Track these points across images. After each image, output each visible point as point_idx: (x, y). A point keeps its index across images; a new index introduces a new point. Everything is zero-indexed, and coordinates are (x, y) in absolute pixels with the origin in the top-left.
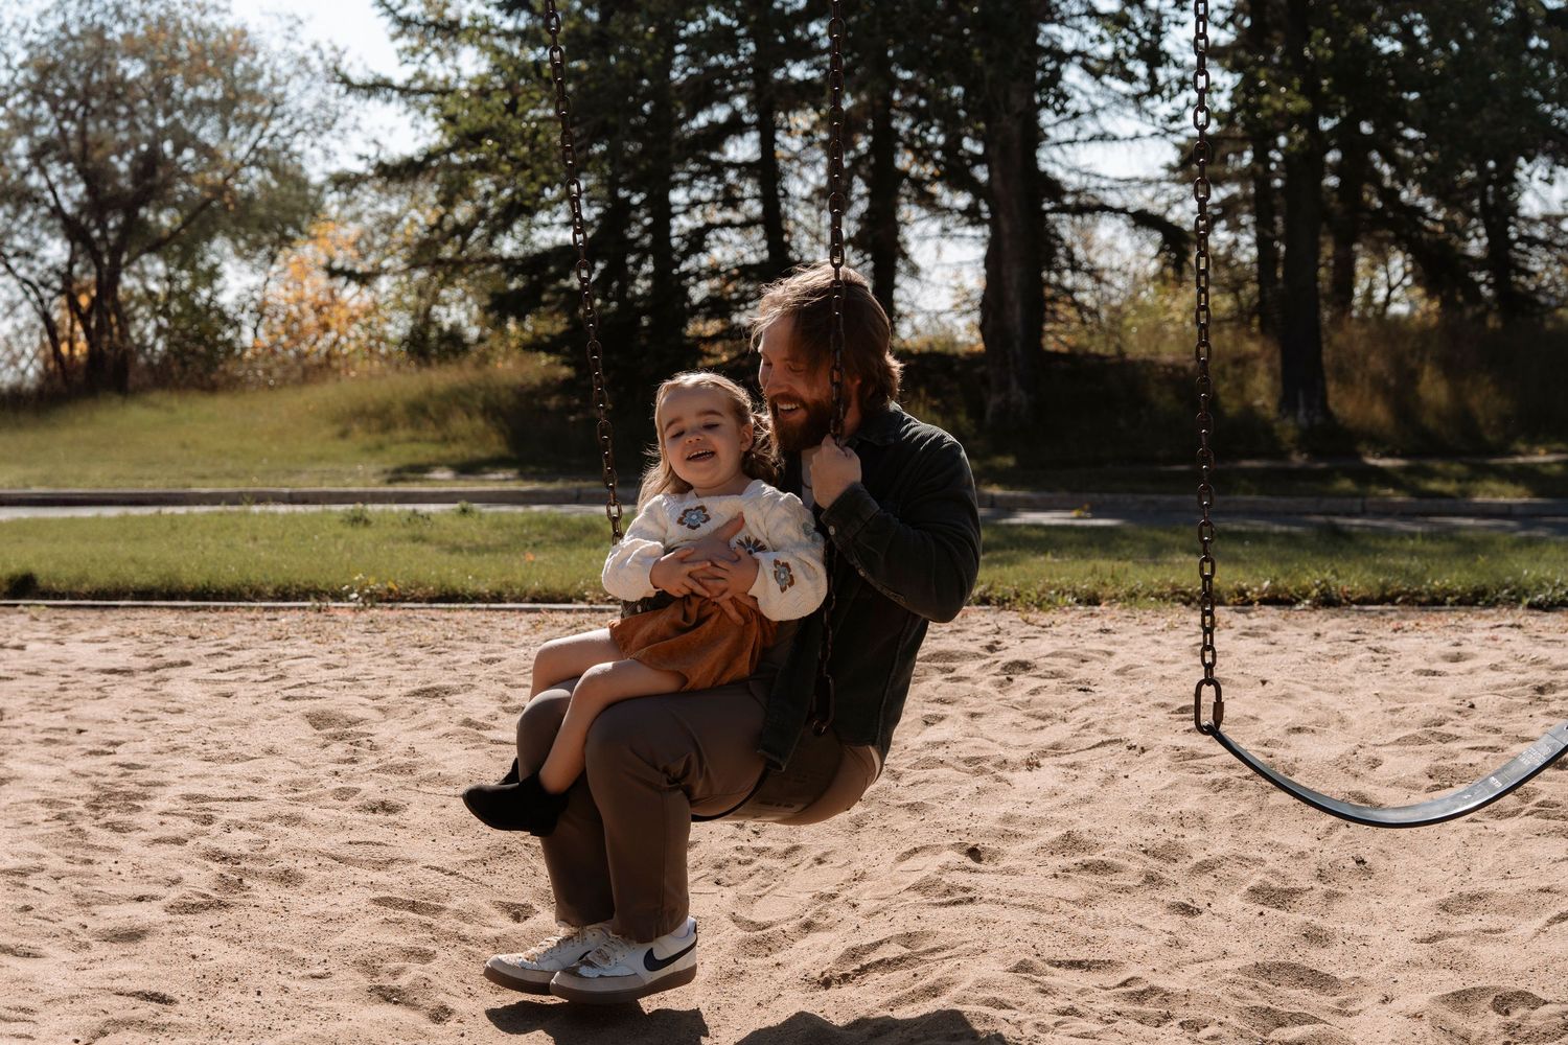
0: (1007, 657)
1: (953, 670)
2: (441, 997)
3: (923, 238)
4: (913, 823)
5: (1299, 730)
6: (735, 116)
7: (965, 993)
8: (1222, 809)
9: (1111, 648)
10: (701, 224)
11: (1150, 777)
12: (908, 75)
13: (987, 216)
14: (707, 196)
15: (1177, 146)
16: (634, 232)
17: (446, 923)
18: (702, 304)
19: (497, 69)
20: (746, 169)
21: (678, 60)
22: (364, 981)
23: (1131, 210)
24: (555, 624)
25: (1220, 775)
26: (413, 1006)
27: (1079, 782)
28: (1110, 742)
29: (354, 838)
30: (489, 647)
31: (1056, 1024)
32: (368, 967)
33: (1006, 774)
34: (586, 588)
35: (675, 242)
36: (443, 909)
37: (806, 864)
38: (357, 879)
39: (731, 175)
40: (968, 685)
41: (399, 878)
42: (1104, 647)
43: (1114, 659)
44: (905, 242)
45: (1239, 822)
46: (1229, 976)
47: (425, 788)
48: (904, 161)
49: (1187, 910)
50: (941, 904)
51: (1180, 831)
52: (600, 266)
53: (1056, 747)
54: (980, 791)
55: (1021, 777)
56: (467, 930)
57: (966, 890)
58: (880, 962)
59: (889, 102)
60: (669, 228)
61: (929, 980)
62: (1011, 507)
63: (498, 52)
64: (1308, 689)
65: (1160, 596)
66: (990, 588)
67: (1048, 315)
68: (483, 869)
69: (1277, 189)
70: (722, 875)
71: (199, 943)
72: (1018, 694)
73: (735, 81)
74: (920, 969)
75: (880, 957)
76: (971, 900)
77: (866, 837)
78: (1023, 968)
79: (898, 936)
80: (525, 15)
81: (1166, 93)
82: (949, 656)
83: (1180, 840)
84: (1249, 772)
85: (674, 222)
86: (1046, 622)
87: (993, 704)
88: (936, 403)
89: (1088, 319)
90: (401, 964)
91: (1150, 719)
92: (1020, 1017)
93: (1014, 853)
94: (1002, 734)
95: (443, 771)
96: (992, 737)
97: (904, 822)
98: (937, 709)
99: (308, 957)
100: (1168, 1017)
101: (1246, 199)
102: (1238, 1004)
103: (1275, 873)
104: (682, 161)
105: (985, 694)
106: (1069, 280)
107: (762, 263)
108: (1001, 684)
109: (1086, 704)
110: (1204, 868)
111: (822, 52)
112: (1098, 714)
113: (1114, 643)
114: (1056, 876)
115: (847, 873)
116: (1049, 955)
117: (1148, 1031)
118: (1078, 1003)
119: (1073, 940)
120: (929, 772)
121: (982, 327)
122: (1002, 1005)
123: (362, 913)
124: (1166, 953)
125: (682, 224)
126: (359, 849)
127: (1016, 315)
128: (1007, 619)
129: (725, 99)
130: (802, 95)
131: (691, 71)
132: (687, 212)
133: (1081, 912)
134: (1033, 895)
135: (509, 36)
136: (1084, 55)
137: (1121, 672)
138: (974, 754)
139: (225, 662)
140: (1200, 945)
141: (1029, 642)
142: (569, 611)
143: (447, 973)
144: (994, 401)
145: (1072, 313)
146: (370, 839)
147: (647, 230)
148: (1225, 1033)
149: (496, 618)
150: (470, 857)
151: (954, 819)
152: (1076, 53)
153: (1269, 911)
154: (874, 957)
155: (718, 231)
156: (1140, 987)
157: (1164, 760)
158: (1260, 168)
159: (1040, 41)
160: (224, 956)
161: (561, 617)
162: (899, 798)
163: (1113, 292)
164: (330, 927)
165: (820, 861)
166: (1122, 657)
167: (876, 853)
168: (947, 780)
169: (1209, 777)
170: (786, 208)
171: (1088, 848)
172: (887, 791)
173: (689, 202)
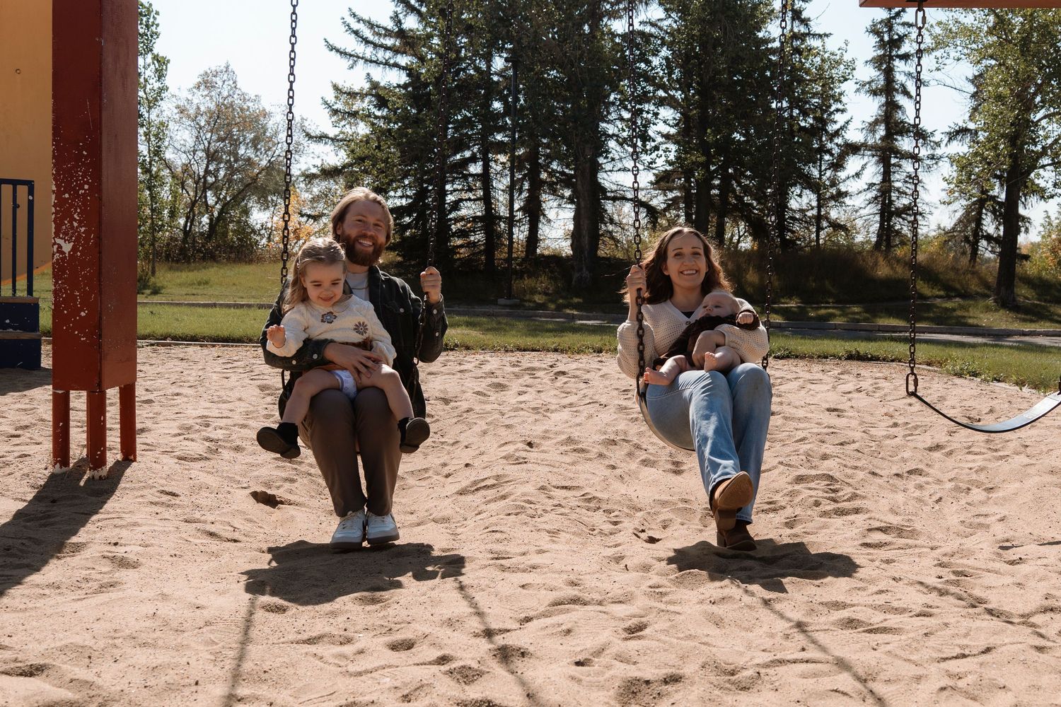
0: (557, 370)
1: (534, 374)
3: (551, 208)
4: (507, 433)
6: (473, 155)
7: (517, 498)
9: (601, 368)
10: (457, 198)
11: (606, 416)
13: (576, 200)
14: (460, 187)
15: (654, 174)
16: (429, 201)
18: (457, 232)
20: (477, 177)
21: (450, 131)
23: (635, 200)
27: (577, 418)
28: (593, 403)
31: (552, 510)
33: (549, 414)
35: (447, 206)
39: (470, 179)
40: (539, 380)
42: (599, 367)
43: (601, 372)
44: (544, 209)
48: (544, 176)
49: (613, 467)
50: (513, 464)
52: (415, 215)
53: (570, 404)
54: (536, 420)
55: (555, 416)
57: (525, 458)
58: (485, 486)
59: (538, 152)
60: (444, 200)
61: (503, 493)
62: (573, 318)
63: (374, 125)
66: (559, 345)
67: (600, 242)
69: (693, 194)
71: (194, 474)
72: (558, 384)
73: (473, 141)
74: (500, 489)
77: (487, 438)
78: (542, 488)
79: (494, 476)
80: (386, 110)
81: (649, 152)
82: (533, 369)
85: (446, 197)
86: (578, 358)
87: (548, 387)
88: (550, 276)
89: (618, 244)
92: (537, 507)
93: (546, 445)
94: (549, 399)
97: (503, 432)
98: (525, 389)
100: (599, 508)
101: (681, 197)
104: (451, 173)
105: (545, 383)
106: (610, 228)
107: (482, 216)
108: (553, 380)
109: (586, 388)
111: (509, 130)
112: (590, 392)
113: (603, 366)
114: (562, 454)
115: (477, 452)
116: (554, 484)
117: (589, 513)
118: (563, 502)
119: (565, 478)
120: (516, 413)
121: (572, 246)
122: (530, 503)
124: (602, 484)
125: (450, 198)
127: (586, 240)
128: (562, 357)
129: (469, 148)
130: (500, 148)
131: (454, 135)
132: (452, 193)
133: (570, 467)
134: (551, 461)
135: (379, 118)
136: (617, 136)
138: (536, 407)
139: (230, 365)
141: (568, 365)
144: (576, 276)
145: (610, 241)
151: (524, 431)
152: (614, 135)
154: (483, 484)
155: (464, 202)
156: (590, 497)
159: (599, 129)
160: (204, 478)
162: (502, 423)
165: (467, 447)
166: (605, 370)
167: (490, 444)
168: (523, 416)
169: (631, 417)
170: (493, 193)
171: (576, 442)
172: (498, 420)
173: (453, 190)
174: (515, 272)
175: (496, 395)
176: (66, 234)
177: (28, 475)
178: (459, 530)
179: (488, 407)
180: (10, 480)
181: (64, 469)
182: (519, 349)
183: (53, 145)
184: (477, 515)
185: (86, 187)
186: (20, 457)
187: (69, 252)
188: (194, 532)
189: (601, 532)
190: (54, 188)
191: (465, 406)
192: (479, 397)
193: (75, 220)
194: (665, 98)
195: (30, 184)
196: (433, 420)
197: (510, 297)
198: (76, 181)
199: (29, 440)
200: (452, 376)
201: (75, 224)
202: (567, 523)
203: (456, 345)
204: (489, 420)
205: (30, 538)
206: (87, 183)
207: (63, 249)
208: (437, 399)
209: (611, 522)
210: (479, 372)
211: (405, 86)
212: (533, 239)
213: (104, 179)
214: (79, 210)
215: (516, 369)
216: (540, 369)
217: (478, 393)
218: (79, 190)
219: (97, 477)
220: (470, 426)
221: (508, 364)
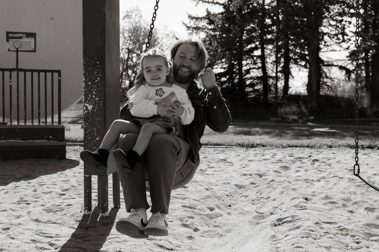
0: (313, 158)
1: (302, 161)
2: (196, 226)
3: (295, 71)
4: (294, 193)
5: (375, 175)
6: (256, 46)
7: (305, 228)
8: (359, 191)
9: (335, 157)
10: (249, 68)
11: (344, 184)
12: (292, 37)
13: (308, 67)
14: (250, 62)
15: (349, 52)
16: (235, 70)
17: (197, 211)
18: (249, 85)
19: (207, 36)
20: (258, 57)
21: (245, 34)
22: (180, 223)
23: (339, 66)
24: (219, 150)
25: (359, 184)
26: (190, 228)
27: (328, 185)
28: (335, 176)
29: (178, 193)
30: (205, 155)
31: (324, 235)
32: (181, 220)
33: (313, 183)
34: (225, 143)
35: (243, 72)
36: (196, 208)
37: (271, 200)
38: (179, 202)
39: (255, 58)
40: (305, 164)
41: (187, 202)
42: (334, 157)
43: (336, 159)
44: (291, 72)
45: (362, 194)
46: (361, 226)
47: (192, 183)
48: (291, 55)
49: (352, 212)
50: (300, 210)
51: (350, 195)
52: (228, 77)
53: (324, 177)
54: (308, 186)
55: (317, 184)
56: (201, 212)
57: (305, 207)
58: (287, 221)
59: (288, 43)
60: (242, 69)
61: (297, 225)
62: (313, 127)
63: (207, 33)
64: (377, 166)
65: (345, 146)
66: (309, 144)
67: (321, 87)
68: (204, 200)
69: (370, 61)
70: (253, 203)
72: (315, 166)
73: (256, 39)
74: (295, 223)
75: (286, 220)
76: (306, 209)
77: (284, 195)
78: (317, 223)
79: (291, 216)
80: (213, 25)
81: (346, 42)
82: (301, 158)
83: (350, 197)
84: (365, 183)
85: (243, 68)
86: (321, 151)
87: (310, 168)
88: (297, 105)
89: (330, 88)
90: (188, 219)
91: (343, 172)
92: (316, 233)
93: (315, 199)
94: (312, 174)
95: (196, 180)
96: (310, 175)
97: (292, 192)
98: (299, 169)
99: (169, 217)
100: (348, 234)
101: (363, 64)
102: (363, 232)
103: (370, 204)
104: (245, 55)
105: (309, 166)
106: (325, 80)
107: (261, 76)
108: (312, 164)
109: (330, 168)
110: (355, 203)
111: (275, 33)
112: (333, 171)
113: (336, 156)
114: (324, 204)
115: (280, 203)
116: (322, 221)
117: (344, 237)
118: (329, 231)
119: (327, 218)
120: (297, 182)
121: (307, 89)
122: (313, 231)
123: (180, 209)
124: (347, 221)
125: (244, 68)
126: (179, 195)
127: (314, 87)
128: (313, 150)
129: (254, 42)
130: (270, 42)
131: (247, 37)
132: (246, 66)
133: (329, 212)
134: (319, 208)
135: (210, 30)
136: (328, 33)
137: (337, 162)
138: (306, 179)
140: (354, 219)
141: (318, 155)
142: (221, 148)
143: (197, 221)
144: (309, 105)
145: (326, 87)
146: (181, 193)
147: (237, 69)
148: (360, 238)
149: (206, 149)
150: (202, 198)
151: (302, 192)
153: (369, 213)
155: (252, 70)
156: (342, 228)
157: (347, 181)
158: (366, 57)
159: (319, 31)
161: (220, 149)
162: (291, 187)
163: (335, 83)
164: (173, 211)
165: (274, 200)
166: (337, 159)
167: (286, 199)
168: (301, 184)
169: (356, 184)
170: (266, 65)
171: (330, 198)
172: (288, 186)
173: (246, 64)
174: (279, 104)
175: (285, 172)
176: (89, 101)
177: (73, 215)
178: (279, 245)
179: (282, 179)
180: (65, 218)
181: (89, 212)
182: (289, 146)
183: (83, 59)
184: (285, 237)
185: (99, 79)
186: (67, 205)
187: (91, 110)
188: (153, 245)
189: (352, 248)
190: (84, 80)
191: (270, 178)
192: (276, 173)
193: (94, 95)
194: (354, 13)
195: (59, 72)
196: (256, 185)
197: (276, 116)
198: (94, 76)
199: (69, 197)
200: (261, 162)
201: (94, 97)
202: (333, 242)
203: (258, 145)
204: (284, 186)
205: (80, 248)
206: (99, 77)
207: (89, 108)
208: (256, 174)
209: (355, 242)
210: (274, 160)
211: (222, 14)
212: (286, 87)
213: (106, 75)
214: (95, 90)
215: (292, 158)
216: (304, 158)
217: (276, 171)
218: (95, 80)
219: (104, 216)
220: (274, 189)
221: (287, 155)
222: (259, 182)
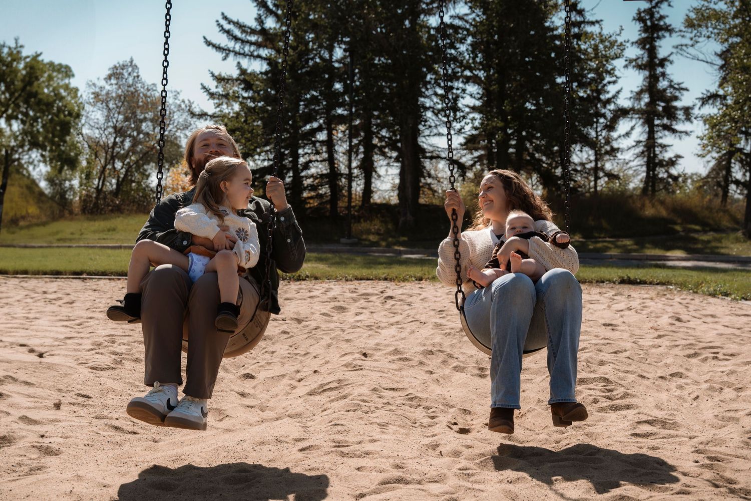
0: (386, 295)
1: (368, 299)
3: (381, 166)
4: (347, 346)
6: (320, 126)
7: (354, 398)
8: (448, 341)
9: (421, 293)
10: (308, 160)
11: (426, 332)
12: (376, 113)
13: (401, 159)
14: (310, 151)
15: (464, 138)
16: (285, 163)
18: (308, 186)
19: (242, 109)
20: (323, 143)
23: (448, 158)
25: (448, 331)
27: (402, 333)
28: (415, 321)
31: (382, 407)
33: (379, 330)
35: (299, 166)
39: (318, 144)
40: (372, 303)
42: (419, 292)
43: (421, 296)
44: (376, 167)
48: (375, 141)
49: (431, 373)
50: (352, 371)
53: (397, 322)
54: (370, 336)
55: (384, 332)
57: (360, 366)
58: (329, 389)
59: (371, 122)
60: (297, 161)
61: (344, 394)
63: (242, 104)
66: (388, 275)
67: (421, 192)
69: (495, 152)
71: (103, 380)
72: (388, 306)
73: (320, 114)
74: (341, 390)
75: (329, 387)
76: (361, 369)
77: (331, 350)
78: (375, 390)
79: (336, 380)
80: (251, 92)
81: (459, 121)
82: (368, 294)
89: (435, 194)
91: (428, 314)
92: (370, 405)
93: (378, 355)
94: (381, 317)
96: (377, 319)
97: (344, 345)
98: (361, 311)
100: (419, 405)
101: (484, 155)
102: (443, 401)
105: (377, 306)
106: (428, 180)
107: (327, 174)
108: (383, 303)
109: (409, 309)
111: (347, 105)
112: (412, 313)
113: (423, 291)
114: (390, 362)
115: (324, 361)
116: (384, 386)
117: (412, 410)
118: (391, 401)
119: (393, 382)
120: (354, 329)
121: (398, 195)
122: (366, 401)
124: (422, 386)
125: (302, 160)
127: (409, 192)
128: (391, 284)
129: (316, 120)
130: (341, 119)
131: (305, 110)
132: (303, 156)
133: (396, 373)
134: (381, 368)
136: (433, 108)
137: (422, 300)
138: (370, 324)
141: (395, 291)
144: (402, 220)
145: (429, 191)
147: (290, 162)
151: (360, 344)
152: (430, 107)
155: (313, 163)
156: (412, 396)
157: (431, 326)
158: (489, 146)
159: (419, 103)
160: (111, 384)
162: (343, 338)
163: (443, 185)
165: (315, 357)
166: (424, 295)
167: (334, 355)
168: (359, 332)
169: (445, 332)
170: (335, 156)
171: (402, 353)
172: (339, 335)
173: (305, 153)
174: (354, 217)
175: (339, 316)
178: (309, 424)
179: (332, 326)
182: (357, 279)
184: (323, 411)
188: (103, 426)
189: (421, 425)
191: (313, 324)
192: (325, 317)
194: (470, 77)
196: (289, 336)
197: (350, 237)
200: (303, 301)
202: (394, 417)
203: (307, 276)
204: (333, 335)
208: (292, 319)
209: (429, 417)
210: (325, 298)
211: (266, 73)
212: (368, 191)
215: (354, 295)
216: (372, 295)
217: (324, 314)
220: (318, 340)
221: (348, 291)
222: (295, 331)
